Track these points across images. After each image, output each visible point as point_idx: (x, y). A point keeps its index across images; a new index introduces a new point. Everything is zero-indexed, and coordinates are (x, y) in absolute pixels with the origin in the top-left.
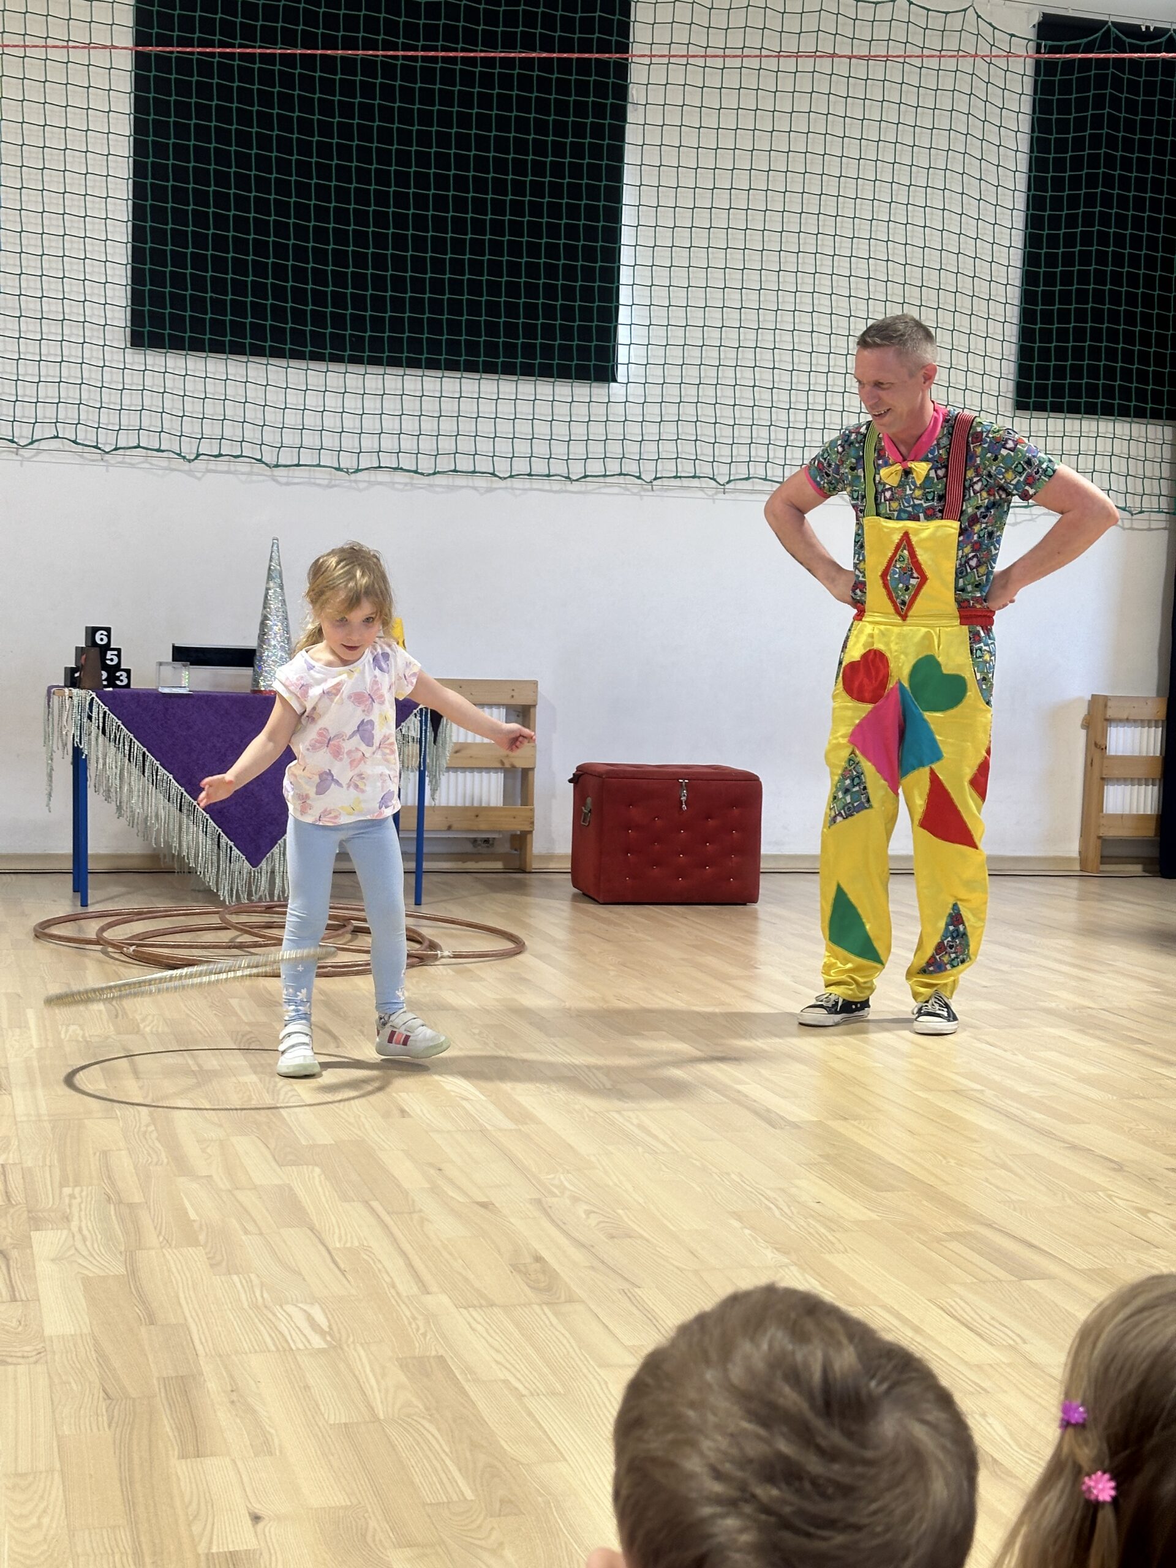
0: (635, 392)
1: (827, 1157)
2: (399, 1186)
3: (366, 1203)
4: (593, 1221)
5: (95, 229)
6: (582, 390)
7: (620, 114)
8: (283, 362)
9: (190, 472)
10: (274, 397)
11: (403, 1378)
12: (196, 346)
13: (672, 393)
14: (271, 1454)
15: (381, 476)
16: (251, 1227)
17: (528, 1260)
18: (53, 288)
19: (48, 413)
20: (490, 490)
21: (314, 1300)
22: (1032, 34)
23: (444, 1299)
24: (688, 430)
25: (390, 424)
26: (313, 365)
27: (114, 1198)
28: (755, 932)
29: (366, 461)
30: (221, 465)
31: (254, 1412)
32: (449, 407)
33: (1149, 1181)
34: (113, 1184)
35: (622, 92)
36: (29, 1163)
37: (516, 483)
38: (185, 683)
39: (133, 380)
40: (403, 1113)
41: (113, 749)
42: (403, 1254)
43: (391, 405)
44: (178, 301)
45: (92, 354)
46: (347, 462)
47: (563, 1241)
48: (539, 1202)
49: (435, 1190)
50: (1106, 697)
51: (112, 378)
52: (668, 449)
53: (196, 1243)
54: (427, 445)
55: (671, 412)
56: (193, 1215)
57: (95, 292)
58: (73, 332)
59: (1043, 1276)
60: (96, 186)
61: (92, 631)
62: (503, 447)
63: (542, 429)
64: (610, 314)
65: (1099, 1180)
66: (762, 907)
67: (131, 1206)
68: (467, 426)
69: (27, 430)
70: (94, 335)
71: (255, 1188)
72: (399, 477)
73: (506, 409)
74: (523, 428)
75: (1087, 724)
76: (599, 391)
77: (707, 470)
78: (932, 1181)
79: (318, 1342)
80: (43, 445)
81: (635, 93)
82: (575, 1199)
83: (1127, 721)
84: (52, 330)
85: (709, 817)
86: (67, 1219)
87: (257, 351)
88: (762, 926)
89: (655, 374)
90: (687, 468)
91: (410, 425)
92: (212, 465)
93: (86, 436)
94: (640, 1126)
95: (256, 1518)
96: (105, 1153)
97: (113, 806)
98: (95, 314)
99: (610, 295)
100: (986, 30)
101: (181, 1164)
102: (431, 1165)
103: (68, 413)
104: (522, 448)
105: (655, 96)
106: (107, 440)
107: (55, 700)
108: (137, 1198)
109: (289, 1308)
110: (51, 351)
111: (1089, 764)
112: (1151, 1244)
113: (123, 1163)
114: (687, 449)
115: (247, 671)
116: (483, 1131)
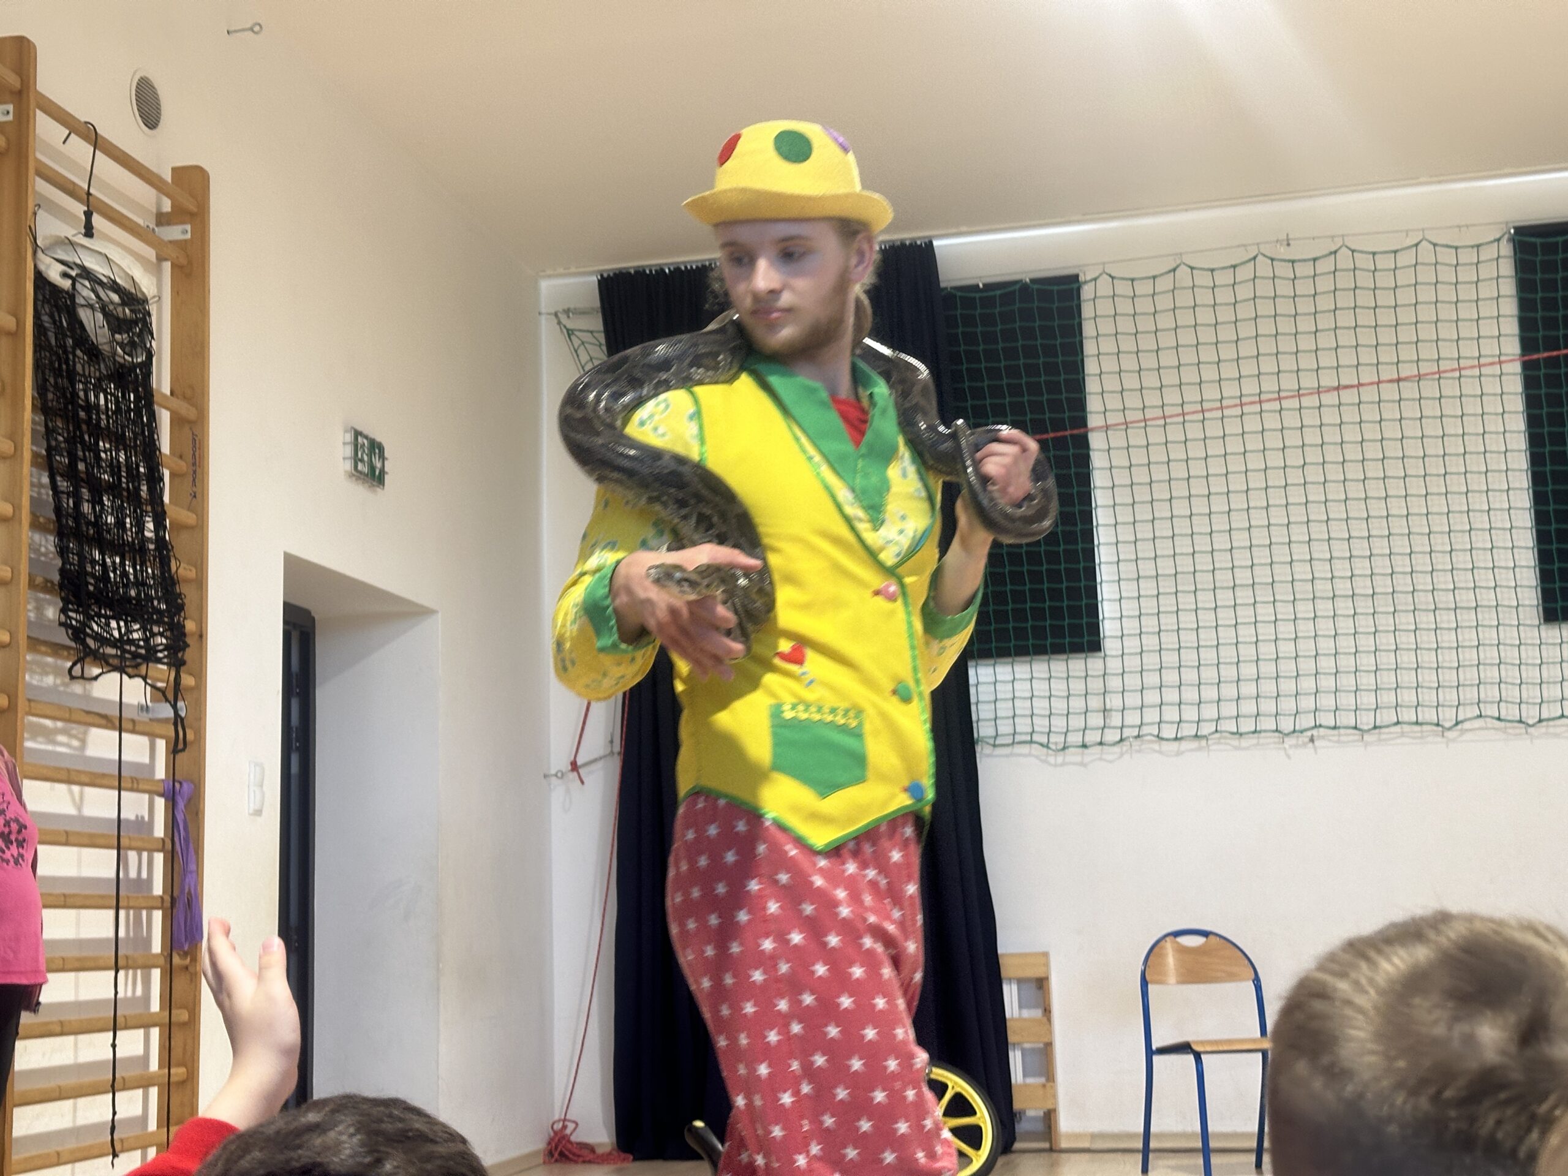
69: (1450, 713)
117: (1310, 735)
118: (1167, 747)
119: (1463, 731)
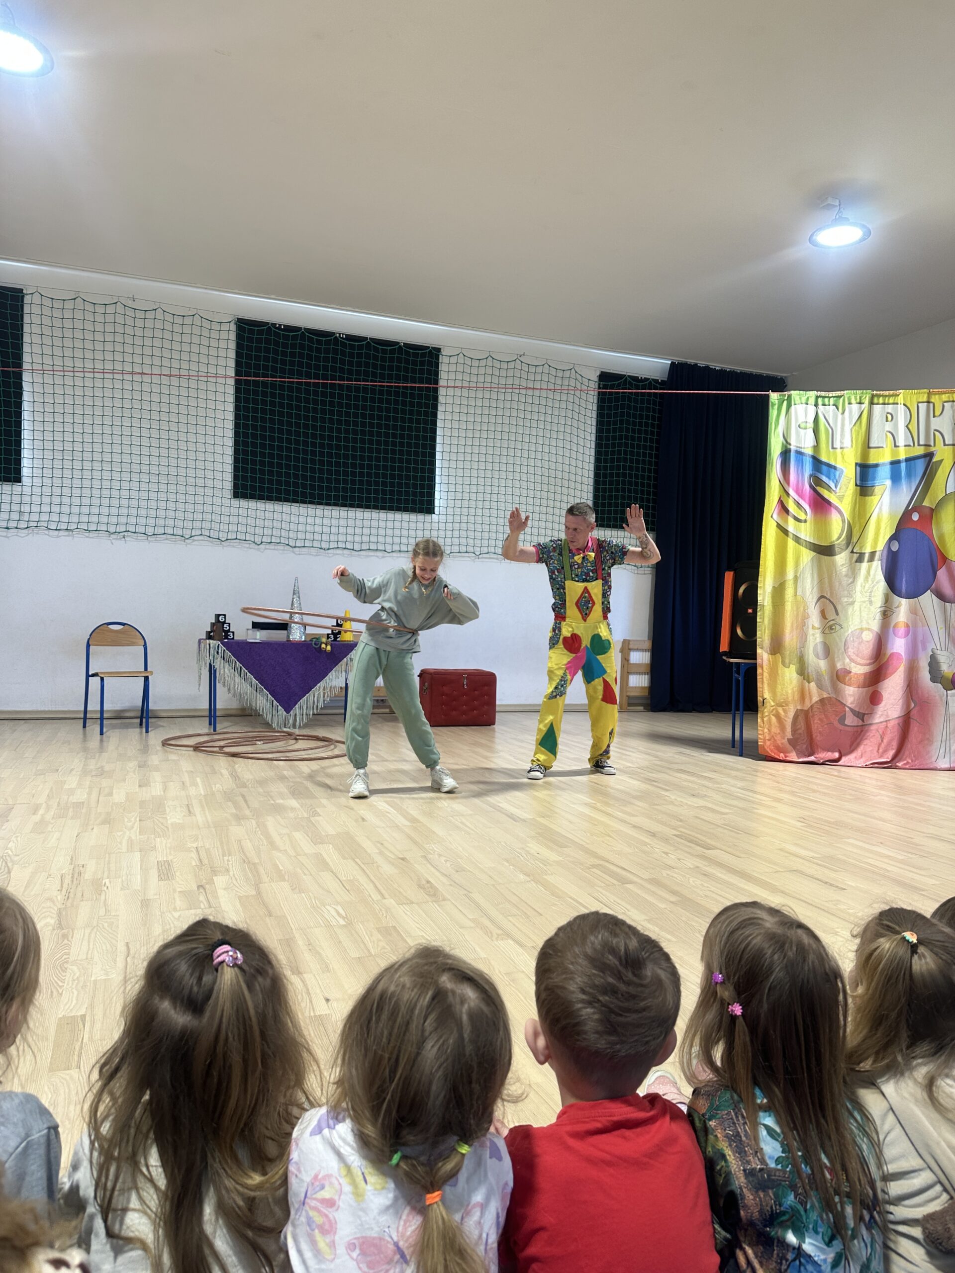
0: (443, 518)
1: (538, 833)
2: (365, 851)
3: (354, 860)
4: (448, 864)
5: (219, 449)
6: (421, 517)
7: (435, 407)
8: (298, 505)
9: (258, 549)
10: (294, 519)
11: (380, 937)
12: (261, 498)
13: (457, 518)
14: (329, 971)
15: (338, 551)
16: (306, 872)
17: (424, 882)
18: (200, 473)
19: (198, 525)
20: (383, 557)
21: (338, 903)
22: (596, 379)
23: (392, 900)
24: (464, 534)
25: (342, 530)
26: (310, 506)
27: (246, 861)
28: (494, 737)
29: (332, 545)
30: (272, 546)
31: (319, 954)
32: (367, 523)
33: (666, 840)
34: (245, 854)
35: (436, 399)
36: (207, 846)
37: (394, 554)
38: (258, 637)
39: (234, 511)
40: (363, 819)
41: (227, 665)
42: (373, 882)
43: (343, 522)
44: (253, 479)
45: (218, 501)
46: (324, 545)
47: (437, 874)
48: (425, 857)
49: (381, 853)
50: (629, 641)
51: (226, 510)
52: (456, 541)
53: (284, 880)
54: (357, 539)
55: (457, 526)
56: (281, 868)
57: (218, 476)
58: (209, 492)
59: (631, 882)
60: (219, 432)
61: (218, 616)
62: (389, 540)
63: (405, 533)
64: (432, 487)
65: (647, 840)
66: (496, 727)
67: (254, 864)
68: (374, 531)
69: (189, 532)
70: (218, 493)
71: (305, 854)
72: (346, 552)
73: (390, 524)
74: (397, 532)
75: (622, 651)
76: (428, 517)
77: (470, 549)
78: (582, 843)
79: (342, 922)
80: (195, 538)
81: (441, 399)
82: (440, 855)
83: (637, 650)
84: (200, 491)
85: (475, 690)
86: (228, 871)
87: (287, 500)
88: (497, 735)
89: (450, 511)
90: (463, 549)
91: (350, 531)
92: (267, 547)
93: (214, 534)
94: (462, 823)
95: (327, 1000)
96: (240, 841)
97: (226, 689)
98: (218, 484)
99: (432, 479)
100: (579, 377)
101: (272, 845)
102: (378, 842)
103: (207, 525)
104: (397, 540)
105: (450, 400)
106: (223, 536)
107: (202, 645)
108: (257, 861)
109: (328, 907)
110: (200, 499)
111: (623, 667)
112: (671, 867)
113: (248, 845)
114: (464, 541)
115: (285, 632)
116: (397, 826)
117: (123, 534)
118: (51, 532)
119: (194, 540)
